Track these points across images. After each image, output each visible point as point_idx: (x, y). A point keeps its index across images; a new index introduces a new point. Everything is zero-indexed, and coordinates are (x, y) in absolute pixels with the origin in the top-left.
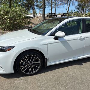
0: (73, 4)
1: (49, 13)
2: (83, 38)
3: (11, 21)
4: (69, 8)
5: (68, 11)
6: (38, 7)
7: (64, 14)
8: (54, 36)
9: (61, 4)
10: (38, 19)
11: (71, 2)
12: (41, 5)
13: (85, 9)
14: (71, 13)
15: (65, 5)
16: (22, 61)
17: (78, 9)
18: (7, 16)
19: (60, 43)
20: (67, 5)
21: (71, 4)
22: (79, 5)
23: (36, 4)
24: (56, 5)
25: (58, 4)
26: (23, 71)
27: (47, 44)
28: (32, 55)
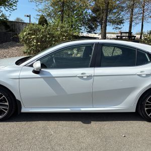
2: (88, 76)
18: (34, 36)
19: (42, 79)
27: (19, 78)
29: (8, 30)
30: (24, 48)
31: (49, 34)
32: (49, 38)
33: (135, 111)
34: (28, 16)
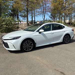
0: (47, 14)
1: (31, 21)
3: (7, 26)
4: (44, 17)
5: (44, 19)
6: (21, 16)
7: (41, 21)
8: (39, 32)
9: (39, 14)
10: (24, 25)
11: (46, 13)
12: (24, 15)
13: (56, 18)
14: (46, 20)
15: (41, 15)
16: (24, 44)
17: (51, 18)
18: (4, 23)
20: (43, 15)
21: (46, 14)
22: (51, 15)
23: (19, 14)
24: (35, 15)
25: (36, 14)
26: (25, 49)
27: (36, 36)
28: (29, 41)
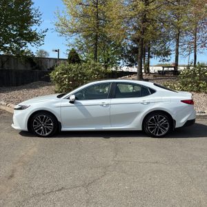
16: (35, 120)
19: (76, 107)
26: (36, 131)
27: (61, 107)
28: (45, 116)
29: (34, 67)
30: (56, 87)
31: (80, 73)
32: (80, 77)
33: (141, 129)
34: (56, 51)
